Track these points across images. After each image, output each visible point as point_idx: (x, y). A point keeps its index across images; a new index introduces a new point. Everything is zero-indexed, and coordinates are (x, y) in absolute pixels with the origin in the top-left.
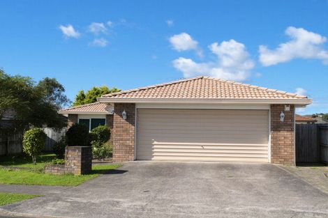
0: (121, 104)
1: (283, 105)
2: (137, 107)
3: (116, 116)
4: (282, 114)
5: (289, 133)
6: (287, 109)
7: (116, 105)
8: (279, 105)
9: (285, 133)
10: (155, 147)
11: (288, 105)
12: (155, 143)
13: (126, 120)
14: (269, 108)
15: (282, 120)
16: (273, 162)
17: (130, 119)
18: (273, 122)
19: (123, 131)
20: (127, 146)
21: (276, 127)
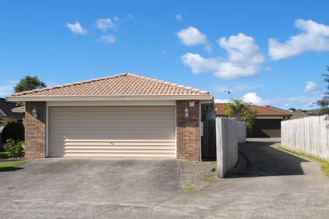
0: (32, 102)
1: (188, 101)
2: (48, 105)
3: (27, 114)
4: (187, 110)
5: (194, 129)
6: (192, 105)
7: (27, 103)
8: (184, 101)
9: (191, 129)
10: (67, 144)
11: (192, 101)
12: (67, 140)
13: (37, 118)
14: (174, 104)
15: (187, 115)
16: (178, 157)
17: (41, 117)
18: (178, 118)
19: (35, 129)
20: (38, 144)
21: (182, 123)
